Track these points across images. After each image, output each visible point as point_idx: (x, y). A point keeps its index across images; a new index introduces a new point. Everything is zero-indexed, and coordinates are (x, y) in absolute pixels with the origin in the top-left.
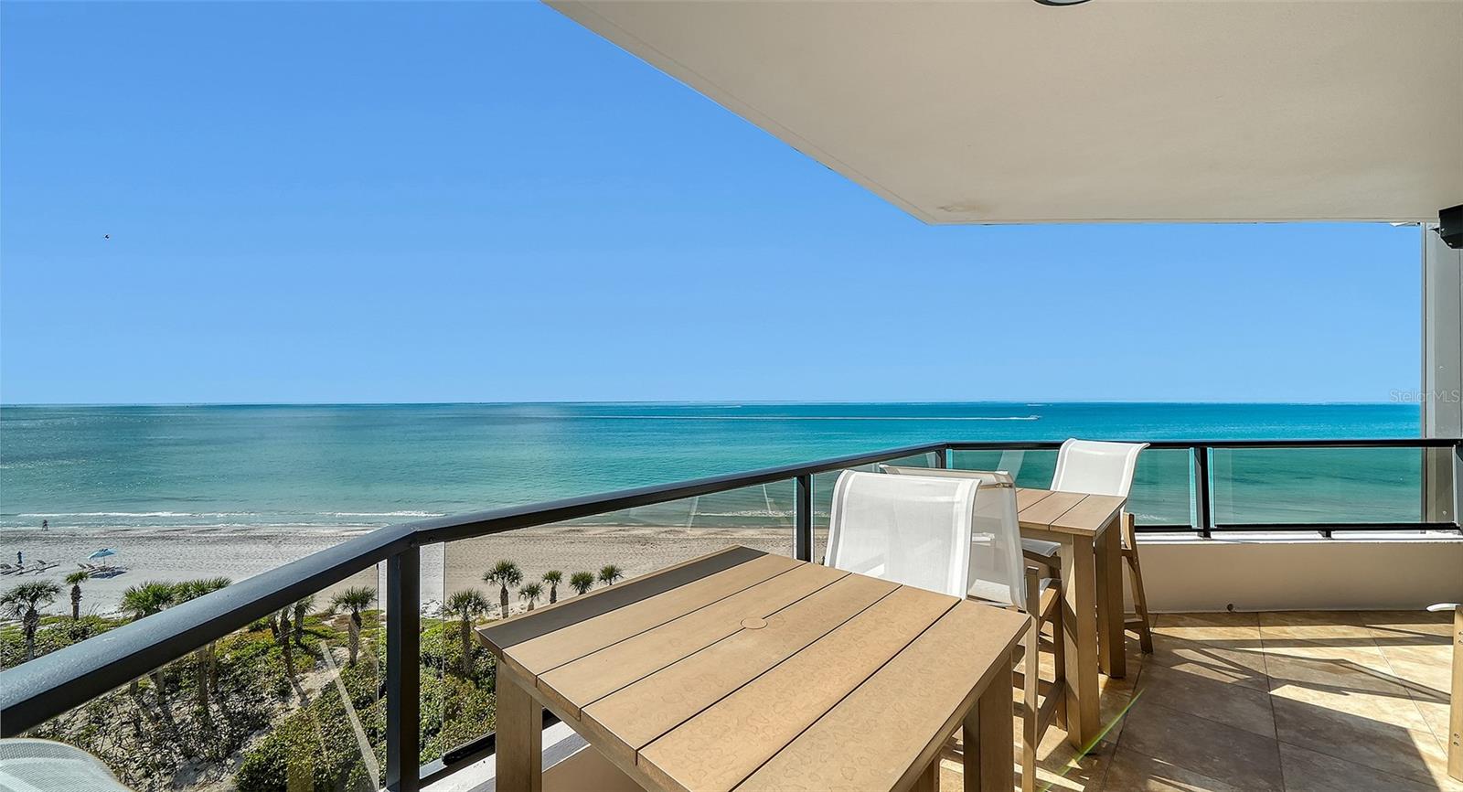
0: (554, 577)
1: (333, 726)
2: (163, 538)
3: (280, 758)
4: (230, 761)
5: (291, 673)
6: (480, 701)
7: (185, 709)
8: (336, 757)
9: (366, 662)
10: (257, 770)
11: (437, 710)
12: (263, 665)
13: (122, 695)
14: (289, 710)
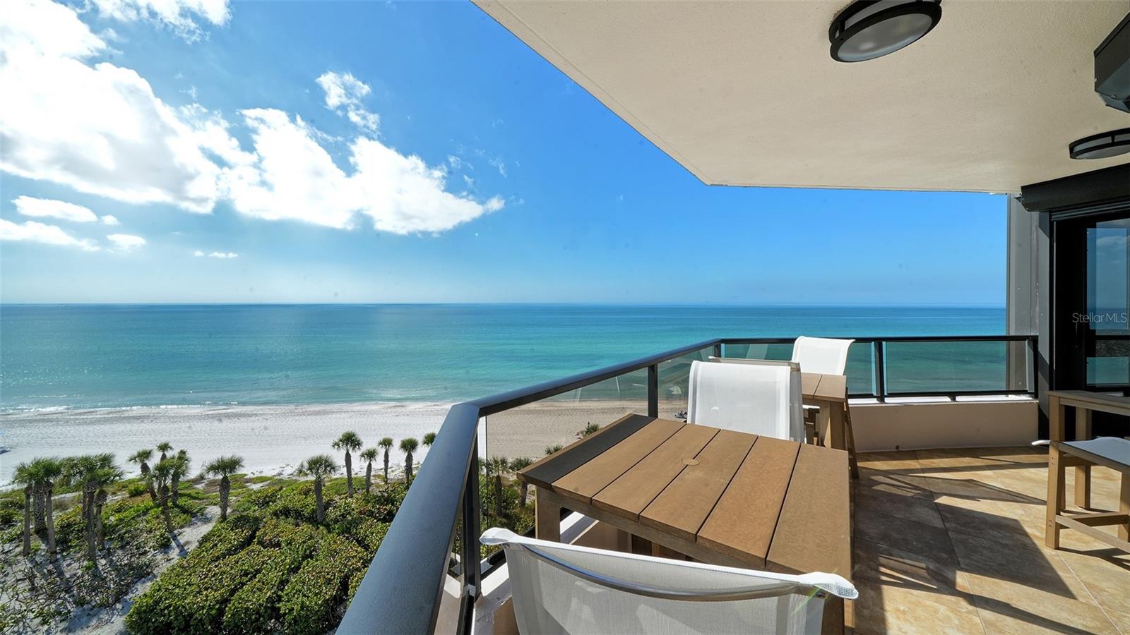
0: (387, 443)
1: (209, 571)
2: (44, 420)
3: (165, 600)
4: (119, 606)
5: (170, 529)
6: (332, 543)
7: (76, 565)
8: (213, 595)
9: (235, 516)
10: (145, 611)
11: (297, 552)
12: (145, 523)
13: (16, 556)
14: (170, 560)
